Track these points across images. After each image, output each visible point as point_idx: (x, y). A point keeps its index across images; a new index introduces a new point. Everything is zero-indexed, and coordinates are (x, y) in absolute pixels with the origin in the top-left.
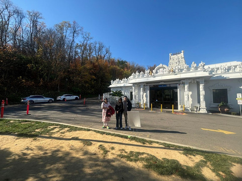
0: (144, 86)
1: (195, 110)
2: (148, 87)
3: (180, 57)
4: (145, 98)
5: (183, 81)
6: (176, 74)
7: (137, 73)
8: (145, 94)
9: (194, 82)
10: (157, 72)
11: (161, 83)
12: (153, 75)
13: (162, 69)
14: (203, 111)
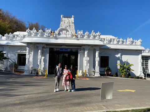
0: (43, 47)
1: (93, 74)
2: (48, 50)
3: (71, 22)
4: (43, 63)
5: (84, 47)
6: (78, 40)
7: (34, 31)
8: (43, 58)
9: (92, 49)
10: (59, 34)
11: (63, 47)
12: (55, 35)
13: (65, 31)
14: (97, 75)
